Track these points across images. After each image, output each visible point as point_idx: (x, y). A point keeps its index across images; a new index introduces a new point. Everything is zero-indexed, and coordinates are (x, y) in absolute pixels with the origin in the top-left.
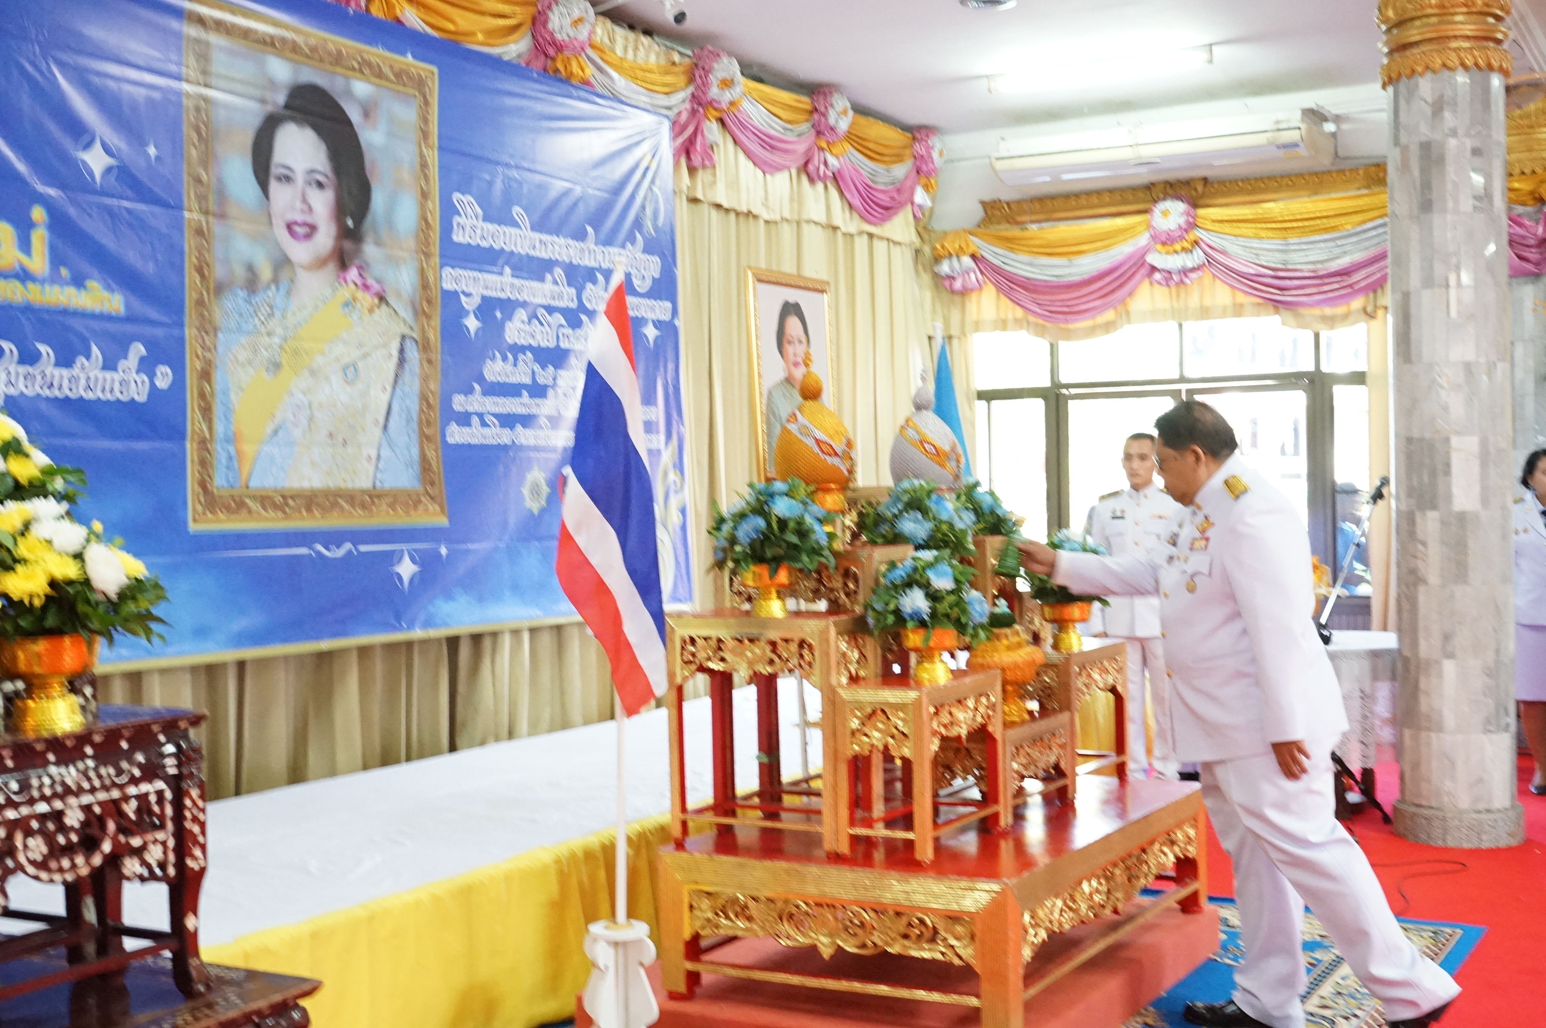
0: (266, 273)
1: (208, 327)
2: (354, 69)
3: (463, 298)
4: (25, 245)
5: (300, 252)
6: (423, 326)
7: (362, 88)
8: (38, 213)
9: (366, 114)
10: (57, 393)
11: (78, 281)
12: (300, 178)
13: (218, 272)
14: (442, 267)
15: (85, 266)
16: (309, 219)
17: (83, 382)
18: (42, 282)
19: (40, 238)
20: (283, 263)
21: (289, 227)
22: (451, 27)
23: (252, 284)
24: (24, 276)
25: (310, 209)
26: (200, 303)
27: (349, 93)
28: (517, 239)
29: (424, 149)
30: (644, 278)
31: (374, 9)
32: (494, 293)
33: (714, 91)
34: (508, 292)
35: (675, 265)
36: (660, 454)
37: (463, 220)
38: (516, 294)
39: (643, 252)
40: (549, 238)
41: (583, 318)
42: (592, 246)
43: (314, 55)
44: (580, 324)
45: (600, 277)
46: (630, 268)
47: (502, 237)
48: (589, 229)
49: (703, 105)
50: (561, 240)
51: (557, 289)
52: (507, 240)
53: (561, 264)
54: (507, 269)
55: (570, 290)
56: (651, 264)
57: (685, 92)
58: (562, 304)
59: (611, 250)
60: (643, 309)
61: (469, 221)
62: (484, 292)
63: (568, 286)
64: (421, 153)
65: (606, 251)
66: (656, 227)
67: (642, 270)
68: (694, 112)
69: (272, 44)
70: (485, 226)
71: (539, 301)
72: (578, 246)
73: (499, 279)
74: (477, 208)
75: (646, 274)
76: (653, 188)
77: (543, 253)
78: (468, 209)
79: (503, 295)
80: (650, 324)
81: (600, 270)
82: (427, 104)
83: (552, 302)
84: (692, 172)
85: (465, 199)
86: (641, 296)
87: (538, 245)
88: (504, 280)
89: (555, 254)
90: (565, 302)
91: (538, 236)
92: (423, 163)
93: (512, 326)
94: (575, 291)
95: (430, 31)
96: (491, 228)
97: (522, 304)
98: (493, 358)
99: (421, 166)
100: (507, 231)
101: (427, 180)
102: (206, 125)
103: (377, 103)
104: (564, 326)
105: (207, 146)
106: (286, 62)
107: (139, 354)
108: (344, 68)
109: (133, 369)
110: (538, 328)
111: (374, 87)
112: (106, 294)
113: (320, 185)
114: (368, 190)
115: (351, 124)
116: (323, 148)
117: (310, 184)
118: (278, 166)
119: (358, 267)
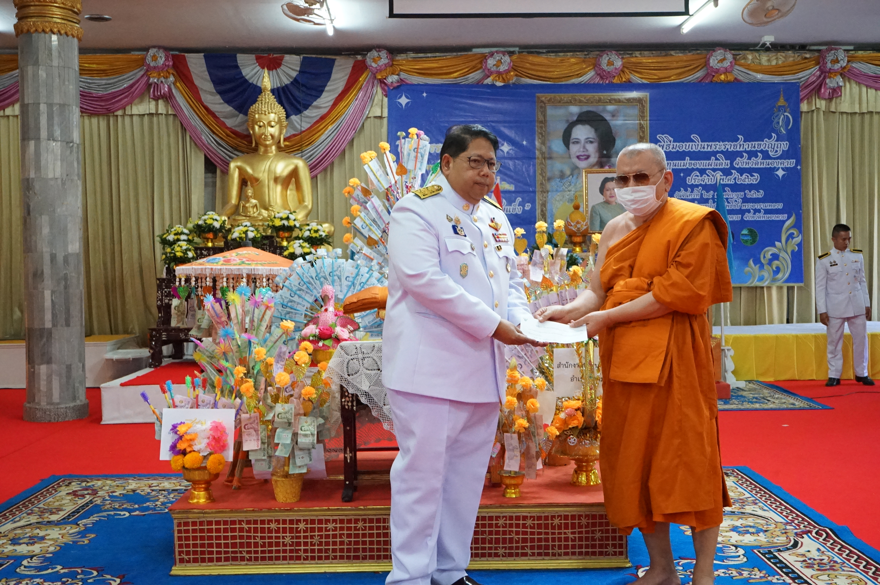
0: (568, 172)
2: (607, 102)
5: (582, 164)
7: (610, 108)
9: (613, 116)
12: (582, 141)
13: (549, 174)
16: (587, 153)
20: (575, 169)
21: (578, 157)
22: (656, 77)
23: (562, 176)
25: (587, 150)
26: (542, 184)
27: (605, 110)
28: (694, 146)
29: (642, 122)
30: (776, 151)
31: (616, 81)
32: (679, 167)
33: (829, 65)
34: (688, 166)
35: (800, 143)
36: (784, 222)
37: (663, 143)
38: (693, 166)
39: (777, 141)
40: (713, 143)
41: (733, 171)
42: (742, 143)
43: (589, 102)
44: (731, 174)
45: (745, 154)
46: (767, 148)
47: (684, 147)
48: (740, 137)
49: (825, 72)
50: (721, 143)
51: (718, 162)
52: (687, 147)
53: (722, 152)
54: (687, 158)
55: (727, 161)
56: (782, 145)
57: (813, 69)
58: (721, 167)
59: (753, 143)
60: (775, 164)
61: (666, 143)
62: (674, 167)
63: (726, 160)
64: (640, 124)
65: (750, 144)
66: (786, 129)
67: (776, 148)
68: (820, 76)
69: (571, 102)
70: (675, 144)
71: (707, 167)
72: (732, 144)
73: (682, 162)
74: (670, 138)
75: (778, 150)
76: (786, 114)
77: (709, 149)
78: (665, 139)
79: (684, 167)
80: (780, 169)
81: (746, 152)
82: (643, 106)
83: (715, 167)
84: (828, 101)
85: (663, 136)
86: (774, 159)
87: (706, 147)
88: (685, 162)
89: (717, 149)
90: (723, 166)
91: (706, 143)
92: (641, 127)
93: (690, 178)
94: (729, 161)
95: (645, 81)
96: (678, 144)
97: (697, 169)
98: (680, 191)
99: (640, 128)
100: (688, 144)
101: (643, 132)
102: (544, 132)
103: (618, 111)
104: (721, 176)
105: (545, 138)
106: (576, 106)
107: (519, 200)
108: (602, 103)
109: (517, 205)
110: (707, 177)
111: (617, 106)
112: (508, 185)
113: (591, 142)
114: (614, 140)
115: (606, 120)
116: (593, 130)
117: (587, 142)
118: (574, 139)
119: (609, 166)
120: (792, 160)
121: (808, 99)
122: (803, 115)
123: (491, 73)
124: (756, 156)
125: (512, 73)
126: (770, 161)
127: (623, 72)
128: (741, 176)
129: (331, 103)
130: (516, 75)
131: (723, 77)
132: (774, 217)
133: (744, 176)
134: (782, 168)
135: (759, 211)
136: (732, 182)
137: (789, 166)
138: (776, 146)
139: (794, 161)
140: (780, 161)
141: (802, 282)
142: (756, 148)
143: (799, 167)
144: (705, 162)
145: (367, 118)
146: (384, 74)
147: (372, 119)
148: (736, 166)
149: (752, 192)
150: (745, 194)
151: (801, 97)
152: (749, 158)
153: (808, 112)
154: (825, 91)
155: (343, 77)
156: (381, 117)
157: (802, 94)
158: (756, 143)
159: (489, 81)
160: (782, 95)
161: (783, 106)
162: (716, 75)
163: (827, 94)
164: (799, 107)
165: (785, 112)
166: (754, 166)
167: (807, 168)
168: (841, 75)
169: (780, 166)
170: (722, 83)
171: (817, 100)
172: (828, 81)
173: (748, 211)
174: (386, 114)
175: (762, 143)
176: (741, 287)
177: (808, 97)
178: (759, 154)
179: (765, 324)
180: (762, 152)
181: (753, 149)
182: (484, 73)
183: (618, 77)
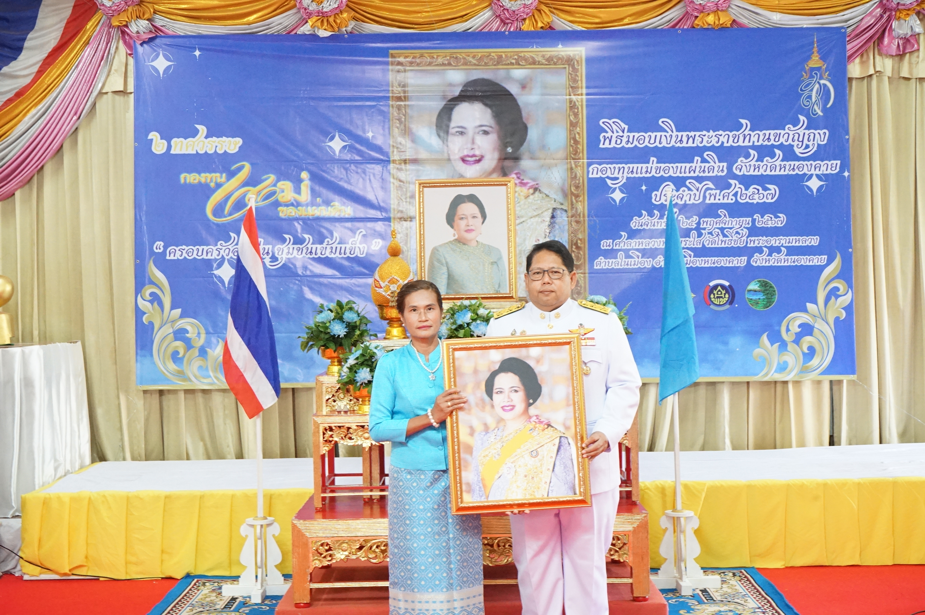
1: (406, 217)
2: (512, 64)
3: (609, 182)
4: (298, 190)
5: (471, 171)
6: (572, 202)
7: (518, 73)
8: (304, 175)
9: (524, 87)
10: (314, 256)
11: (327, 203)
12: (470, 132)
14: (589, 165)
15: (330, 195)
16: (477, 153)
17: (328, 250)
18: (307, 205)
19: (306, 186)
21: (463, 159)
22: (597, 20)
24: (297, 204)
25: (479, 147)
27: (509, 78)
28: (663, 138)
29: (574, 98)
30: (807, 147)
31: (527, 26)
32: (639, 175)
34: (653, 173)
35: (847, 133)
36: (821, 269)
37: (609, 134)
38: (662, 173)
39: (807, 128)
40: (698, 134)
41: (732, 182)
42: (747, 132)
43: (480, 62)
44: (729, 186)
45: (752, 152)
46: (790, 141)
47: (647, 140)
48: (743, 121)
49: (890, 10)
50: (711, 133)
51: (707, 165)
52: (652, 141)
53: (712, 148)
54: (652, 159)
55: (721, 164)
56: (817, 136)
57: (868, 5)
58: (711, 174)
59: (767, 132)
60: (806, 168)
61: (615, 134)
62: (630, 175)
63: (720, 161)
64: (571, 102)
65: (761, 133)
66: (824, 110)
67: (806, 141)
68: (882, 16)
69: (449, 64)
70: (631, 135)
71: (688, 175)
72: (731, 134)
73: (644, 166)
74: (623, 125)
75: (810, 143)
76: (822, 82)
77: (690, 144)
78: (615, 127)
79: (648, 175)
80: (814, 178)
81: (754, 147)
82: (575, 70)
83: (702, 174)
84: (897, 59)
85: (611, 122)
86: (804, 159)
87: (685, 139)
88: (649, 165)
89: (705, 143)
90: (715, 173)
91: (685, 134)
92: (573, 106)
93: (658, 193)
94: (725, 164)
95: (578, 28)
96: (637, 135)
97: (670, 179)
98: (640, 215)
99: (571, 108)
100: (653, 135)
101: (576, 115)
102: (405, 115)
103: (531, 80)
104: (712, 189)
105: (405, 126)
106: (459, 71)
107: (362, 234)
108: (505, 65)
109: (358, 242)
110: (687, 192)
111: (530, 71)
112: (343, 207)
113: (486, 133)
114: (525, 128)
115: (511, 95)
116: (489, 111)
117: (478, 133)
118: (453, 128)
119: (516, 174)
120: (835, 162)
121: (862, 55)
122: (854, 83)
123: (310, 15)
124: (773, 155)
125: (345, 15)
126: (797, 163)
127: (539, 11)
128: (747, 189)
129: (35, 69)
130: (354, 19)
131: (711, 19)
132: (804, 261)
133: (751, 190)
134: (817, 176)
135: (777, 250)
136: (731, 200)
137: (829, 171)
138: (806, 137)
139: (839, 162)
140: (814, 163)
141: (853, 373)
142: (772, 142)
143: (846, 174)
144: (683, 165)
145: (101, 94)
146: (124, 18)
147: (110, 94)
148: (737, 172)
149: (766, 217)
150: (754, 221)
151: (848, 54)
152: (760, 159)
153: (863, 78)
154: (890, 43)
155: (56, 24)
156: (123, 93)
157: (850, 47)
158: (772, 132)
159: (306, 29)
160: (815, 49)
161: (819, 69)
162: (701, 16)
163: (894, 47)
164: (844, 71)
165: (821, 78)
166: (768, 172)
167: (862, 175)
168: (918, 13)
169: (813, 172)
170: (710, 30)
171: (878, 58)
172: (895, 24)
173: (759, 250)
174: (131, 88)
175: (782, 132)
176: (748, 383)
177: (861, 51)
178: (777, 152)
179: (790, 446)
180: (781, 147)
181: (766, 143)
182: (299, 16)
183: (530, 20)
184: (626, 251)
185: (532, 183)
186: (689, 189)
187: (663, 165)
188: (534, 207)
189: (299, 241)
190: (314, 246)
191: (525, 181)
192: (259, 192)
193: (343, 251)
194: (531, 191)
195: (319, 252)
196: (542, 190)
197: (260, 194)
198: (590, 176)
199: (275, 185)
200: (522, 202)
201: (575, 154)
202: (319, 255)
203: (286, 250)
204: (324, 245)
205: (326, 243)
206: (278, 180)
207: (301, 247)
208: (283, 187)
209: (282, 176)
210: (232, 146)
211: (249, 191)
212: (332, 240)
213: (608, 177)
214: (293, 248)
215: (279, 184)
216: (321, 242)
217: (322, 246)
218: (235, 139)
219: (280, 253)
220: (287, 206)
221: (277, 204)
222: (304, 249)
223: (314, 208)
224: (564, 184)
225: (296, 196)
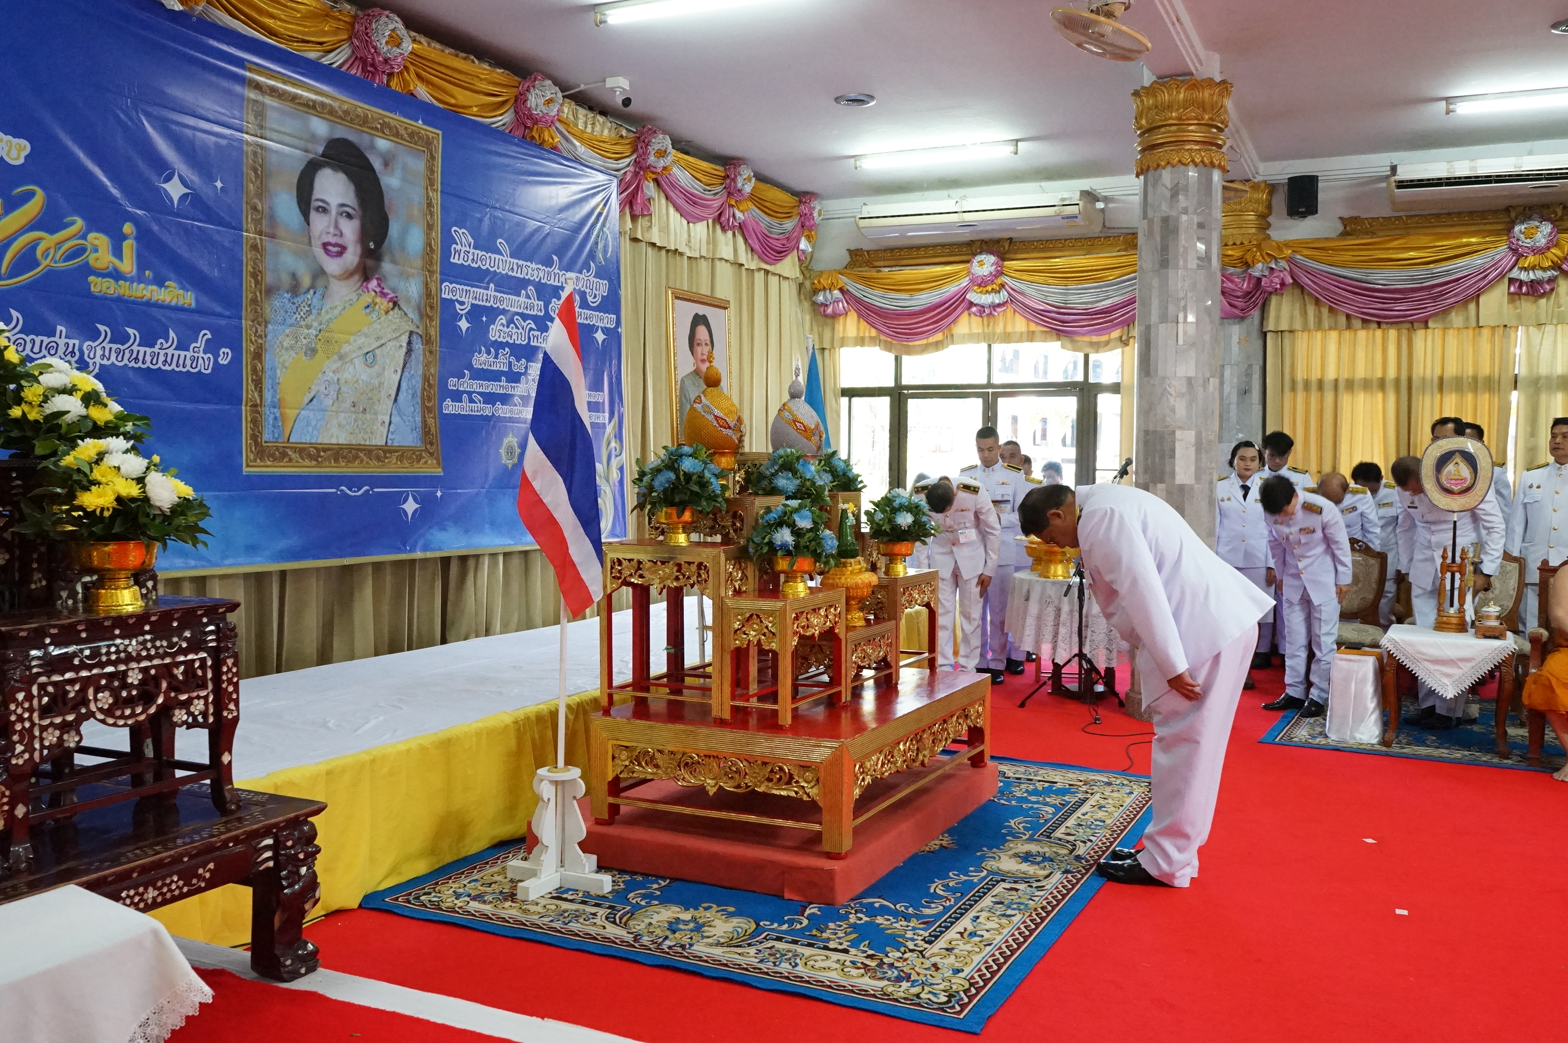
0: (306, 281)
1: (260, 320)
2: (376, 129)
3: (457, 305)
4: (118, 252)
5: (333, 266)
7: (382, 144)
8: (128, 228)
9: (386, 164)
10: (140, 364)
11: (160, 282)
12: (334, 211)
13: (269, 278)
14: (442, 282)
15: (164, 269)
16: (340, 241)
17: (162, 358)
18: (132, 280)
19: (129, 246)
20: (319, 273)
21: (325, 245)
22: (453, 101)
23: (295, 289)
24: (116, 275)
25: (342, 235)
26: (254, 301)
27: (372, 147)
28: (500, 263)
29: (431, 193)
30: (595, 296)
31: (394, 84)
32: (481, 303)
33: (652, 159)
34: (492, 302)
35: (620, 287)
36: (604, 427)
37: (459, 247)
38: (498, 304)
39: (595, 276)
40: (524, 264)
42: (556, 271)
43: (347, 117)
46: (585, 287)
47: (488, 261)
48: (554, 258)
49: (643, 169)
50: (533, 265)
51: (530, 301)
52: (492, 264)
53: (533, 283)
54: (491, 285)
55: (540, 303)
56: (601, 286)
57: (630, 159)
58: (532, 312)
60: (594, 319)
61: (464, 248)
62: (474, 302)
63: (539, 299)
64: (427, 196)
65: (566, 274)
66: (605, 258)
67: (594, 290)
68: (637, 173)
69: (314, 107)
70: (476, 252)
71: (514, 309)
72: (546, 270)
73: (484, 292)
74: (470, 238)
75: (597, 293)
76: (604, 229)
77: (519, 274)
78: (463, 240)
79: (488, 304)
80: (600, 330)
81: (561, 289)
82: (433, 158)
83: (526, 311)
84: (633, 219)
85: (461, 231)
86: (593, 309)
87: (515, 268)
88: (489, 293)
89: (528, 275)
90: (536, 312)
91: (515, 262)
92: (429, 203)
93: (494, 327)
94: (542, 303)
95: (437, 105)
96: (479, 253)
97: (503, 312)
98: (480, 352)
99: (428, 205)
100: (493, 257)
101: (432, 215)
102: (261, 167)
103: (394, 156)
104: (534, 330)
105: (262, 183)
106: (325, 122)
107: (206, 337)
108: (370, 128)
109: (201, 349)
110: (515, 330)
111: (392, 144)
112: (181, 292)
113: (349, 216)
114: (386, 220)
115: (374, 171)
116: (352, 188)
117: (341, 214)
118: (317, 200)
119: (378, 279)
120: (612, 316)
126: (588, 312)
127: (406, 68)
132: (596, 418)
134: (601, 328)
137: (608, 325)
138: (595, 286)
139: (614, 316)
140: (599, 315)
142: (575, 285)
143: (619, 330)
144: (513, 298)
154: (640, 202)
158: (575, 275)
162: (535, 127)
163: (641, 207)
165: (603, 225)
169: (599, 323)
171: (628, 214)
172: (644, 184)
175: (581, 276)
177: (623, 206)
180: (580, 293)
183: (398, 77)
184: (470, 393)
185: (392, 295)
186: (517, 328)
187: (499, 295)
188: (394, 327)
189: (120, 338)
190: (142, 349)
191: (385, 291)
192: (59, 244)
193: (181, 362)
194: (391, 305)
195: (148, 358)
196: (402, 306)
197: (60, 248)
198: (443, 296)
199: (84, 237)
200: (382, 319)
201: (430, 265)
202: (148, 364)
203: (99, 352)
204: (156, 349)
205: (158, 346)
206: (89, 231)
207: (122, 348)
208: (96, 242)
209: (94, 224)
210: (14, 153)
211: (41, 239)
212: (167, 342)
213: (457, 300)
214: (111, 349)
215: (91, 236)
216: (152, 345)
217: (153, 350)
218: (17, 140)
219: (92, 356)
220: (104, 276)
221: (87, 270)
222: (127, 351)
223: (142, 286)
224: (420, 304)
225: (117, 262)
